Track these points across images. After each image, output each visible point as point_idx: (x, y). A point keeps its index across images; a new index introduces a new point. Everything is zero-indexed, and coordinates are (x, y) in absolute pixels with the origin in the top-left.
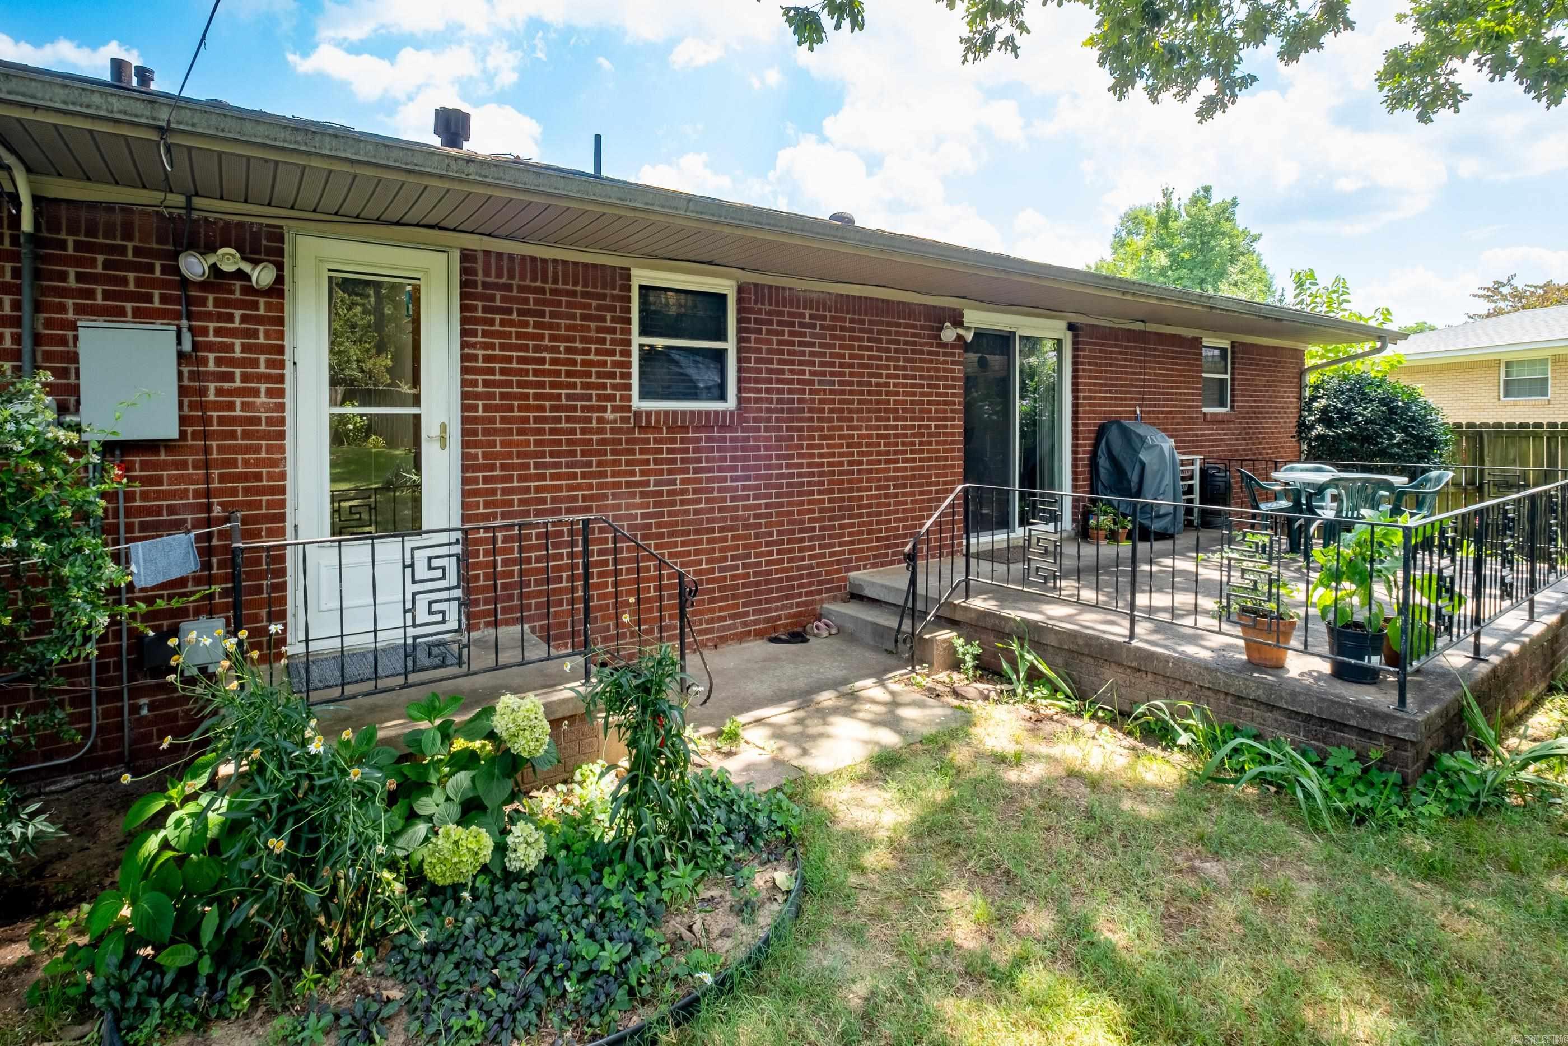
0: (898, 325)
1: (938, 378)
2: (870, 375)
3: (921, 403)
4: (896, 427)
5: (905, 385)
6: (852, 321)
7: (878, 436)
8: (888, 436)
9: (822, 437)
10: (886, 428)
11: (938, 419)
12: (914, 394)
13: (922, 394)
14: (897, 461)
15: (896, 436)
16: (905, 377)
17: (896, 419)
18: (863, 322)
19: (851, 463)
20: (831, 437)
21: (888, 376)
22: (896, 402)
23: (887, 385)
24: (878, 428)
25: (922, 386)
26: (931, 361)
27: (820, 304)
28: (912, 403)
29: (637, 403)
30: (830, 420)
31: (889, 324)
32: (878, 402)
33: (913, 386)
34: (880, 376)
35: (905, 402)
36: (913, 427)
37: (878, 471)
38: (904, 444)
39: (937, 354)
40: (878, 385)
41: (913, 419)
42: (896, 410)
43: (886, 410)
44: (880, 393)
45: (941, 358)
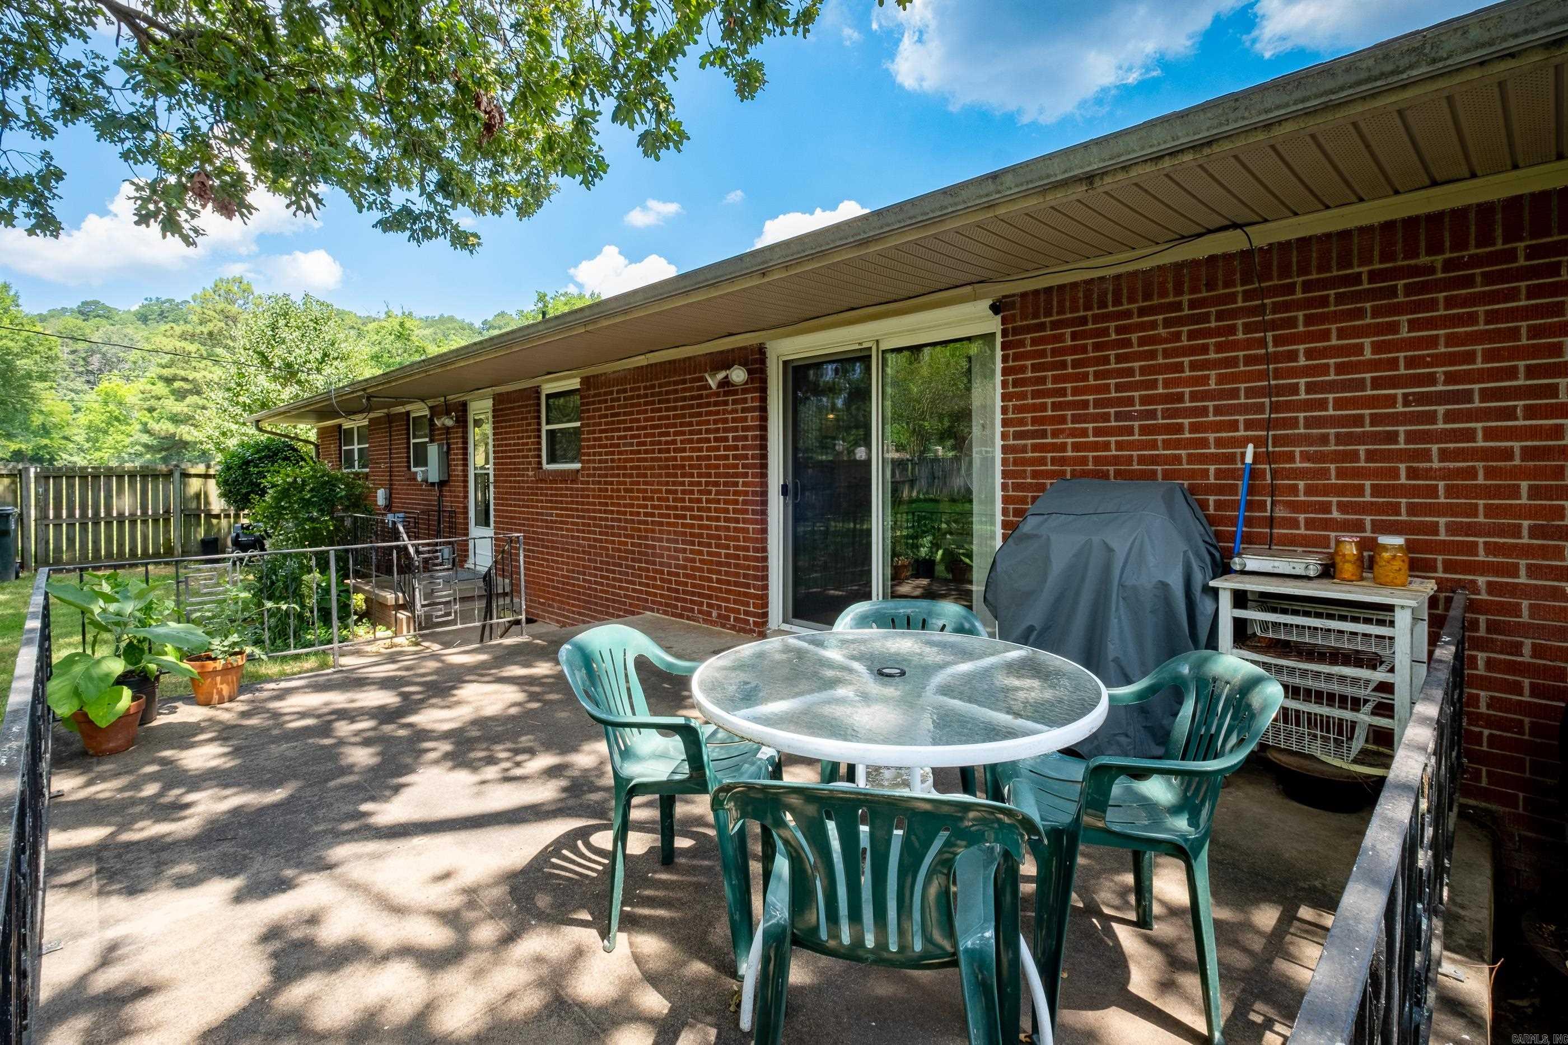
0: (684, 382)
1: (726, 430)
2: (661, 435)
3: (709, 458)
4: (683, 484)
5: (691, 441)
6: (646, 388)
7: (668, 492)
8: (675, 492)
9: (626, 490)
10: (674, 484)
11: (727, 475)
12: (701, 450)
13: (708, 449)
14: (684, 517)
15: (684, 492)
16: (691, 433)
17: (683, 475)
18: (653, 387)
19: (646, 514)
20: (631, 491)
21: (676, 434)
22: (683, 459)
23: (674, 442)
24: (667, 483)
25: (708, 440)
26: (717, 413)
27: (622, 379)
28: (699, 458)
29: (546, 466)
30: (631, 476)
31: (675, 383)
32: (667, 459)
33: (699, 441)
34: (668, 434)
35: (691, 458)
36: (699, 484)
37: (669, 524)
38: (691, 501)
39: (726, 403)
40: (667, 443)
41: (700, 475)
42: (683, 467)
43: (675, 467)
44: (668, 451)
45: (730, 408)
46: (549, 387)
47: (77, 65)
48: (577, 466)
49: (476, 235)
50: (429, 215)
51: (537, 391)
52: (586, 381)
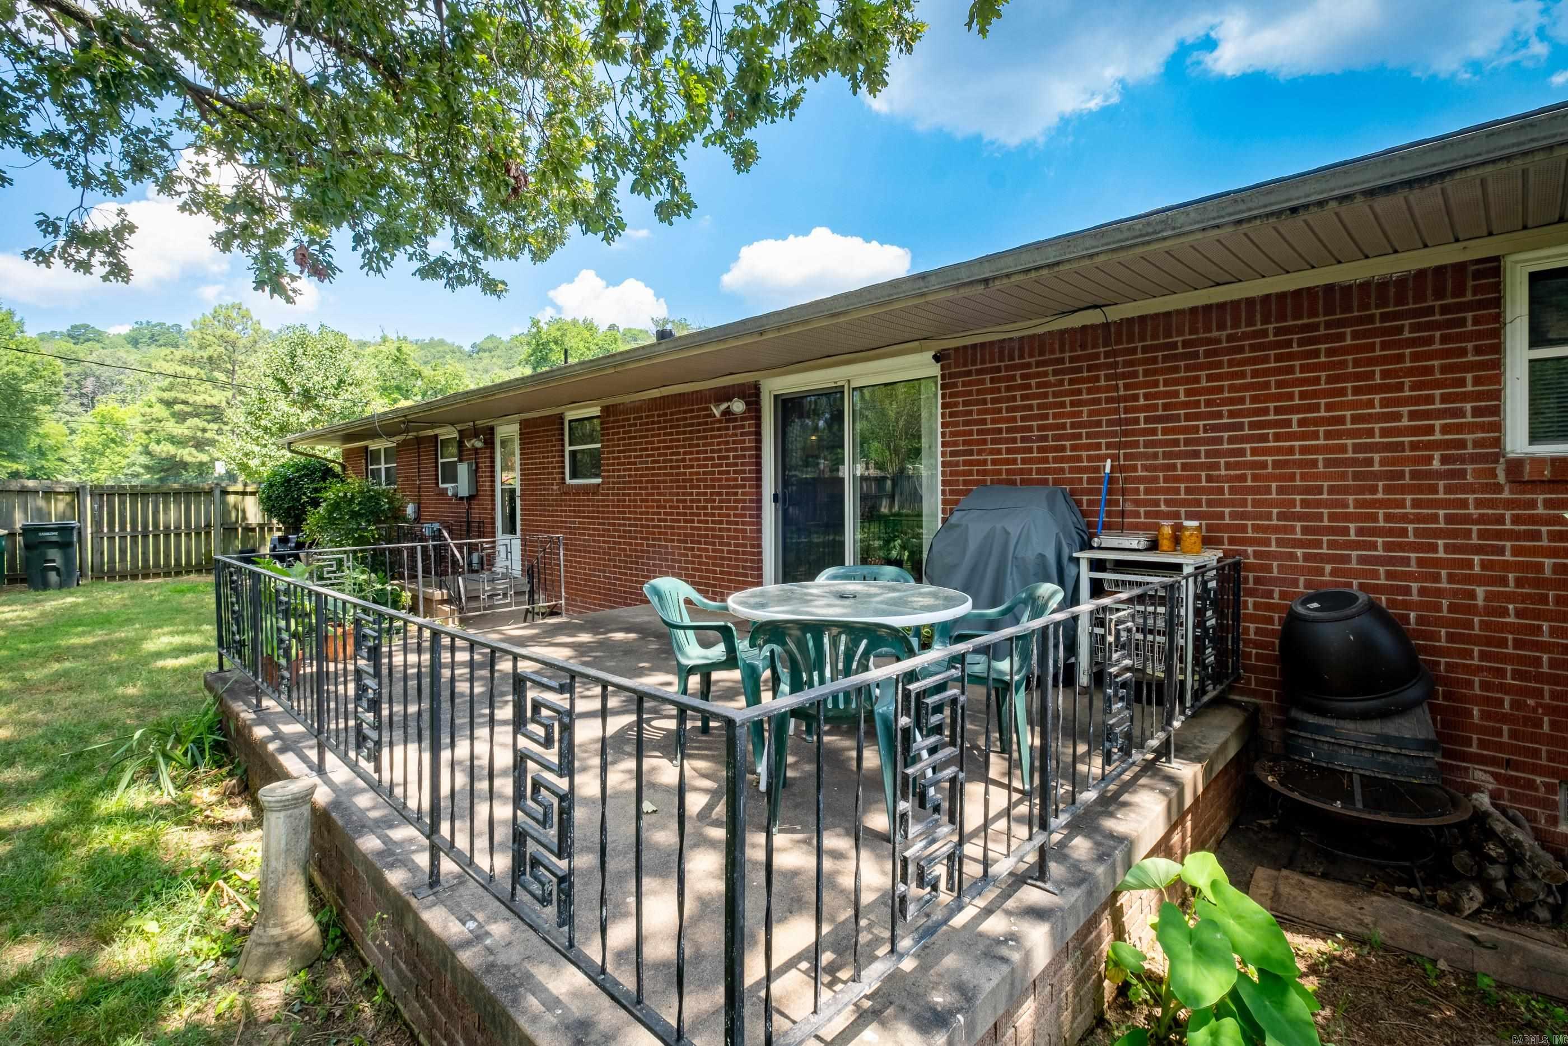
0: (692, 411)
1: (727, 450)
2: (672, 454)
3: (713, 473)
4: (691, 494)
5: (698, 460)
6: (659, 416)
7: (678, 501)
8: (685, 501)
9: (642, 501)
10: (684, 494)
11: (729, 487)
12: (706, 466)
13: (713, 466)
14: (693, 521)
15: (692, 501)
16: (698, 452)
17: (691, 487)
18: (666, 415)
19: (659, 520)
20: (647, 501)
21: (685, 453)
22: (691, 474)
23: (684, 460)
24: (678, 494)
25: (713, 459)
26: (720, 436)
27: (638, 408)
28: (704, 473)
29: (568, 481)
30: (646, 488)
31: (685, 412)
32: (677, 474)
33: (705, 459)
34: (678, 454)
35: (698, 473)
36: (705, 494)
37: (679, 528)
38: (698, 508)
39: (727, 428)
40: (677, 461)
41: (705, 487)
42: (692, 480)
43: (684, 481)
44: (678, 467)
45: (731, 432)
46: (571, 415)
47: (146, 131)
48: (599, 481)
49: (503, 283)
50: (463, 265)
51: (561, 417)
52: (606, 409)
